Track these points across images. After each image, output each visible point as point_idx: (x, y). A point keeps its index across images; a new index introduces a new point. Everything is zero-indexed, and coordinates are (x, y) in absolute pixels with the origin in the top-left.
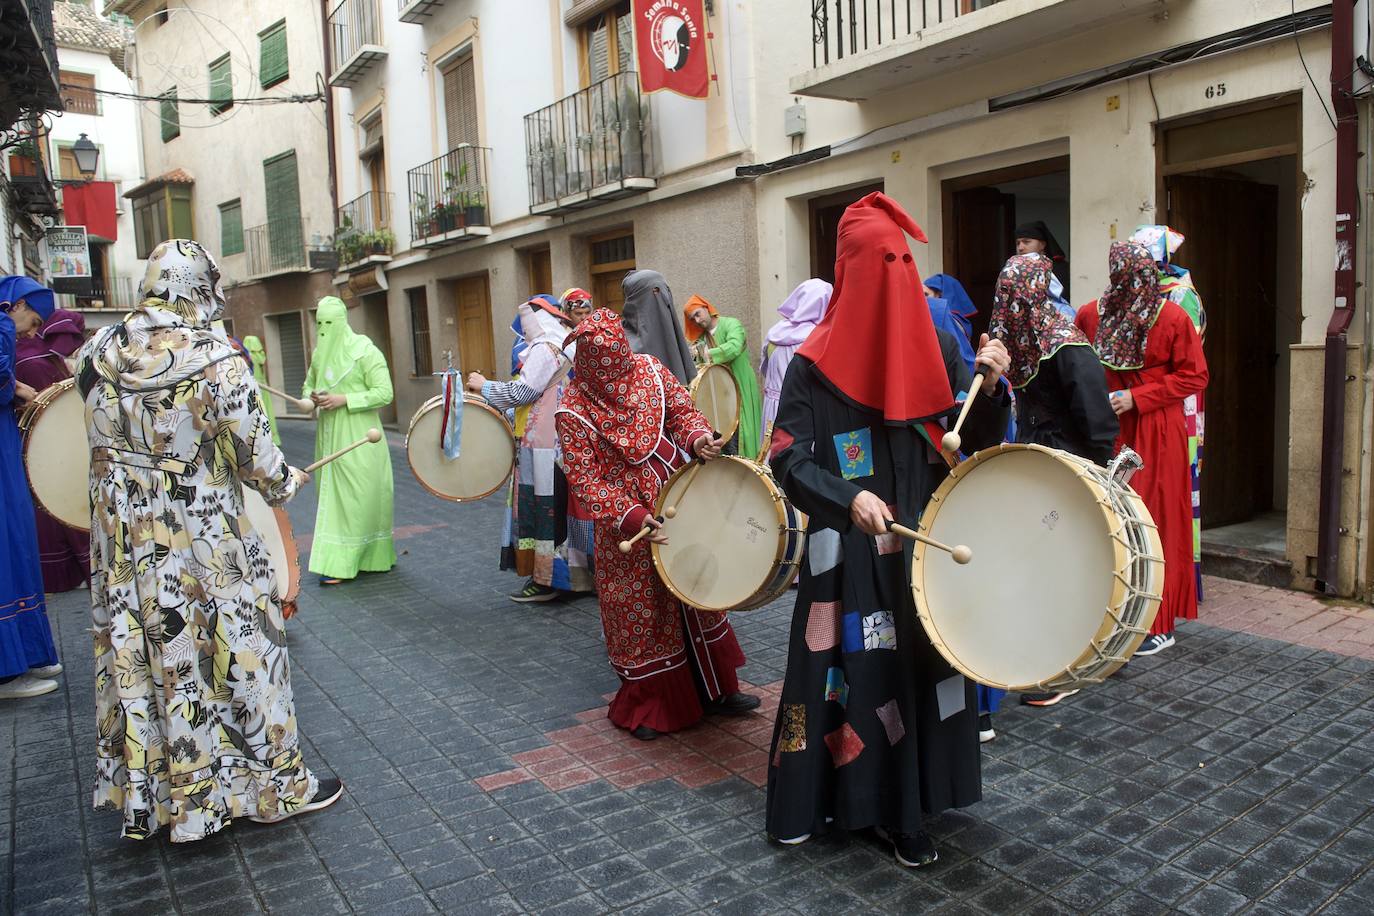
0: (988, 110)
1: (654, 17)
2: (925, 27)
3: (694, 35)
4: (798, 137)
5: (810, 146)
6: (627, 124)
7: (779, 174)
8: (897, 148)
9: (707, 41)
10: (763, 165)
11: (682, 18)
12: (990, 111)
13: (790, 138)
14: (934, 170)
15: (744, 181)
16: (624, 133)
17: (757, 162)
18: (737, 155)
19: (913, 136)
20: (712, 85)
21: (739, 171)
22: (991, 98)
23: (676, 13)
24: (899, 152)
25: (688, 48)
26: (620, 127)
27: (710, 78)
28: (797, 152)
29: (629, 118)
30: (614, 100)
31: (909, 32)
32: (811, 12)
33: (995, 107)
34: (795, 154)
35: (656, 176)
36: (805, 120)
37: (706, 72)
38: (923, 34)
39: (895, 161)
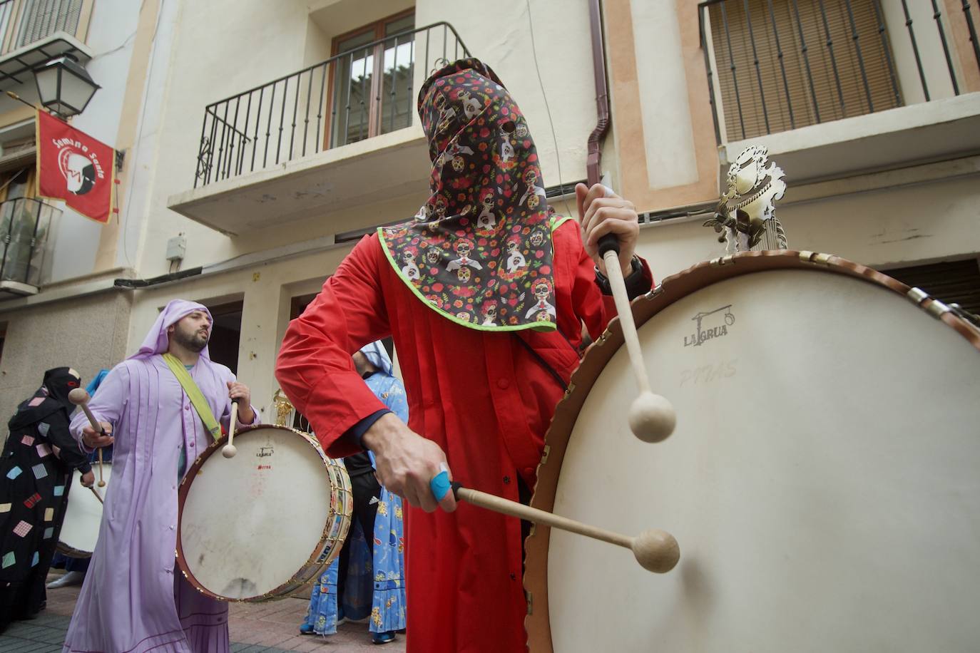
0: (334, 242)
1: (62, 148)
2: (290, 159)
3: (101, 175)
4: (177, 261)
5: (185, 267)
6: (18, 238)
7: (156, 289)
8: (256, 271)
9: (113, 185)
10: (142, 281)
11: (92, 160)
12: (336, 243)
13: (170, 262)
14: (287, 287)
15: (122, 291)
16: (12, 244)
17: (138, 278)
18: (120, 271)
19: (272, 262)
20: (111, 216)
21: (117, 282)
22: (337, 233)
23: (86, 155)
24: (259, 273)
25: (93, 183)
26: (10, 239)
27: (111, 210)
28: (174, 271)
29: (21, 234)
30: (9, 218)
31: (277, 163)
32: (198, 154)
33: (338, 240)
34: (172, 272)
35: (41, 285)
36: (185, 249)
37: (108, 205)
38: (287, 165)
39: (255, 280)
